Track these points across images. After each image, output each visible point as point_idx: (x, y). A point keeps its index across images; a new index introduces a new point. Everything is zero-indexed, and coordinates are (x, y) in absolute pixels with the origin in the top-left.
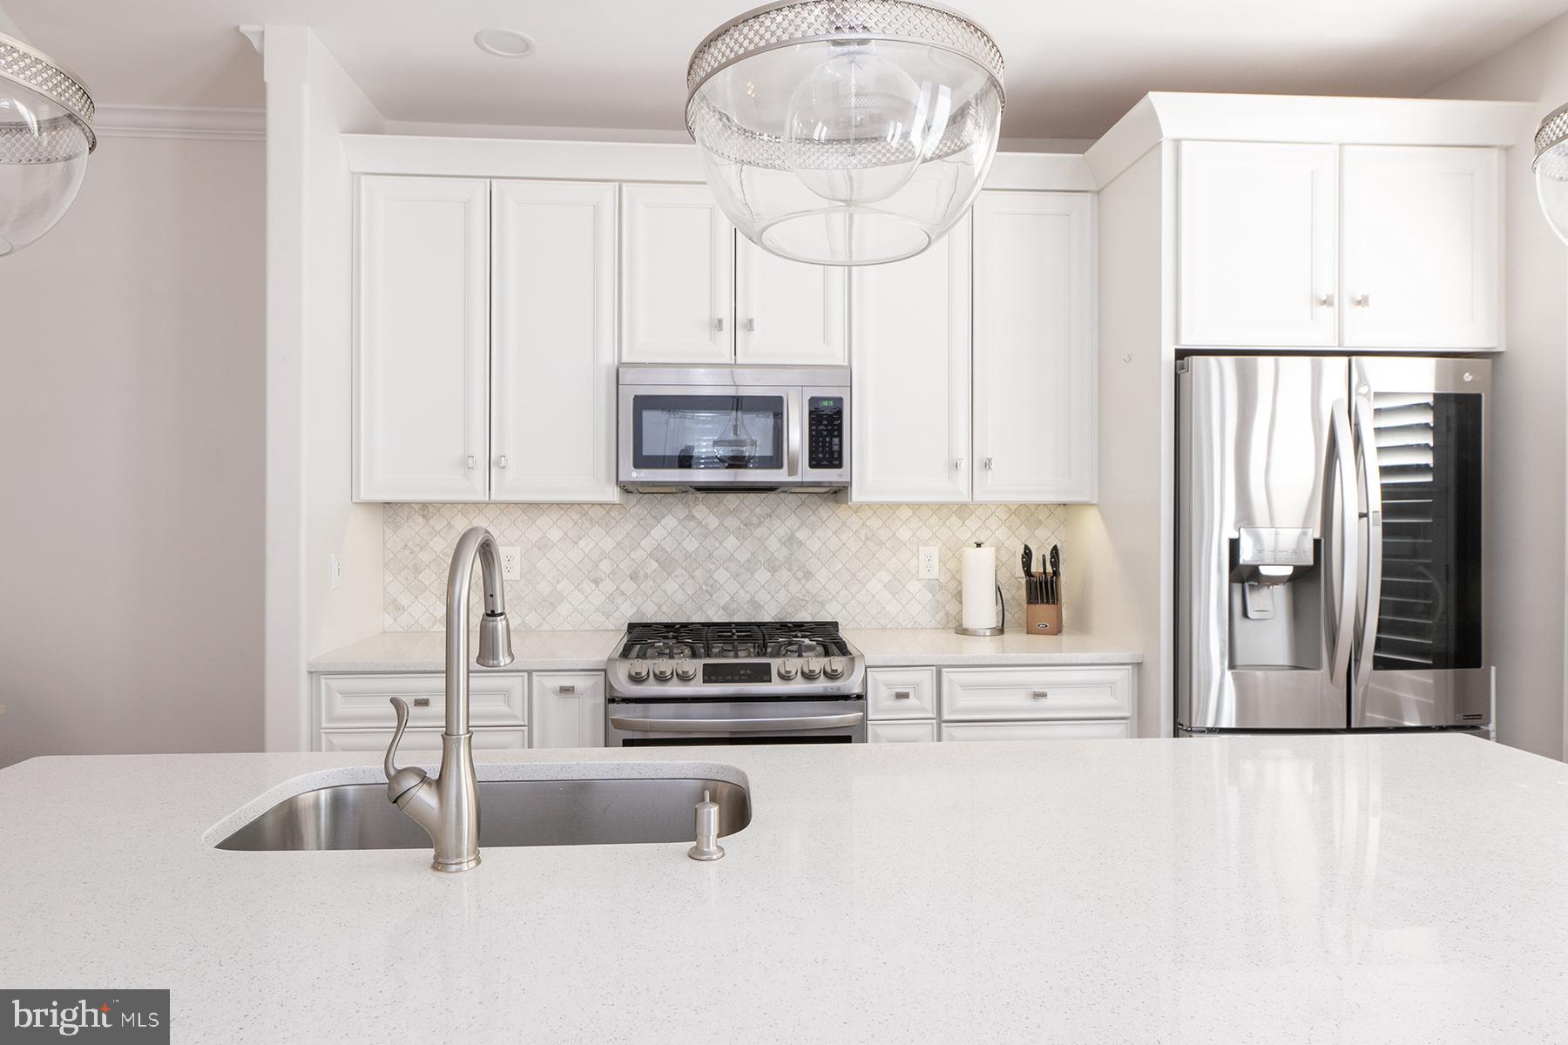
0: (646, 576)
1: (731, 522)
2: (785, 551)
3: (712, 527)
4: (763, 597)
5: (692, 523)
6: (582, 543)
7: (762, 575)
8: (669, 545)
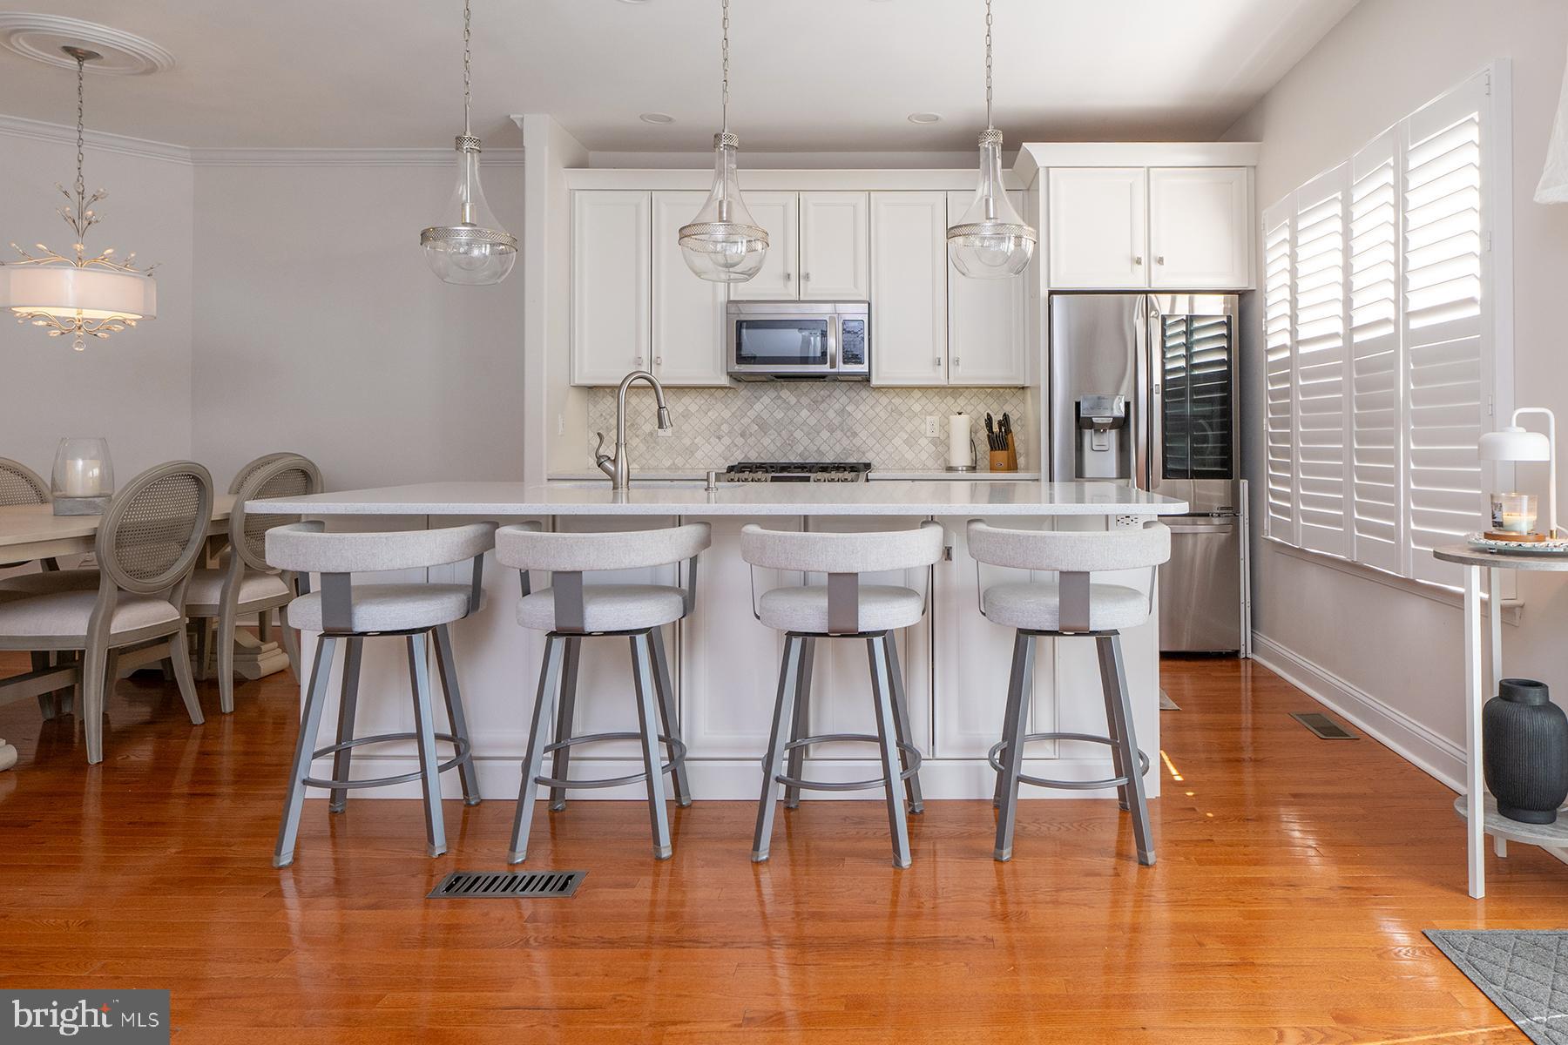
0: (751, 435)
1: (805, 400)
2: (839, 419)
3: (793, 403)
4: (824, 448)
5: (779, 401)
6: (710, 414)
7: (825, 434)
8: (765, 415)
